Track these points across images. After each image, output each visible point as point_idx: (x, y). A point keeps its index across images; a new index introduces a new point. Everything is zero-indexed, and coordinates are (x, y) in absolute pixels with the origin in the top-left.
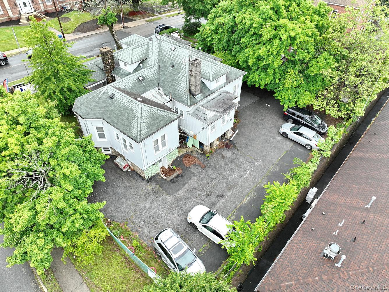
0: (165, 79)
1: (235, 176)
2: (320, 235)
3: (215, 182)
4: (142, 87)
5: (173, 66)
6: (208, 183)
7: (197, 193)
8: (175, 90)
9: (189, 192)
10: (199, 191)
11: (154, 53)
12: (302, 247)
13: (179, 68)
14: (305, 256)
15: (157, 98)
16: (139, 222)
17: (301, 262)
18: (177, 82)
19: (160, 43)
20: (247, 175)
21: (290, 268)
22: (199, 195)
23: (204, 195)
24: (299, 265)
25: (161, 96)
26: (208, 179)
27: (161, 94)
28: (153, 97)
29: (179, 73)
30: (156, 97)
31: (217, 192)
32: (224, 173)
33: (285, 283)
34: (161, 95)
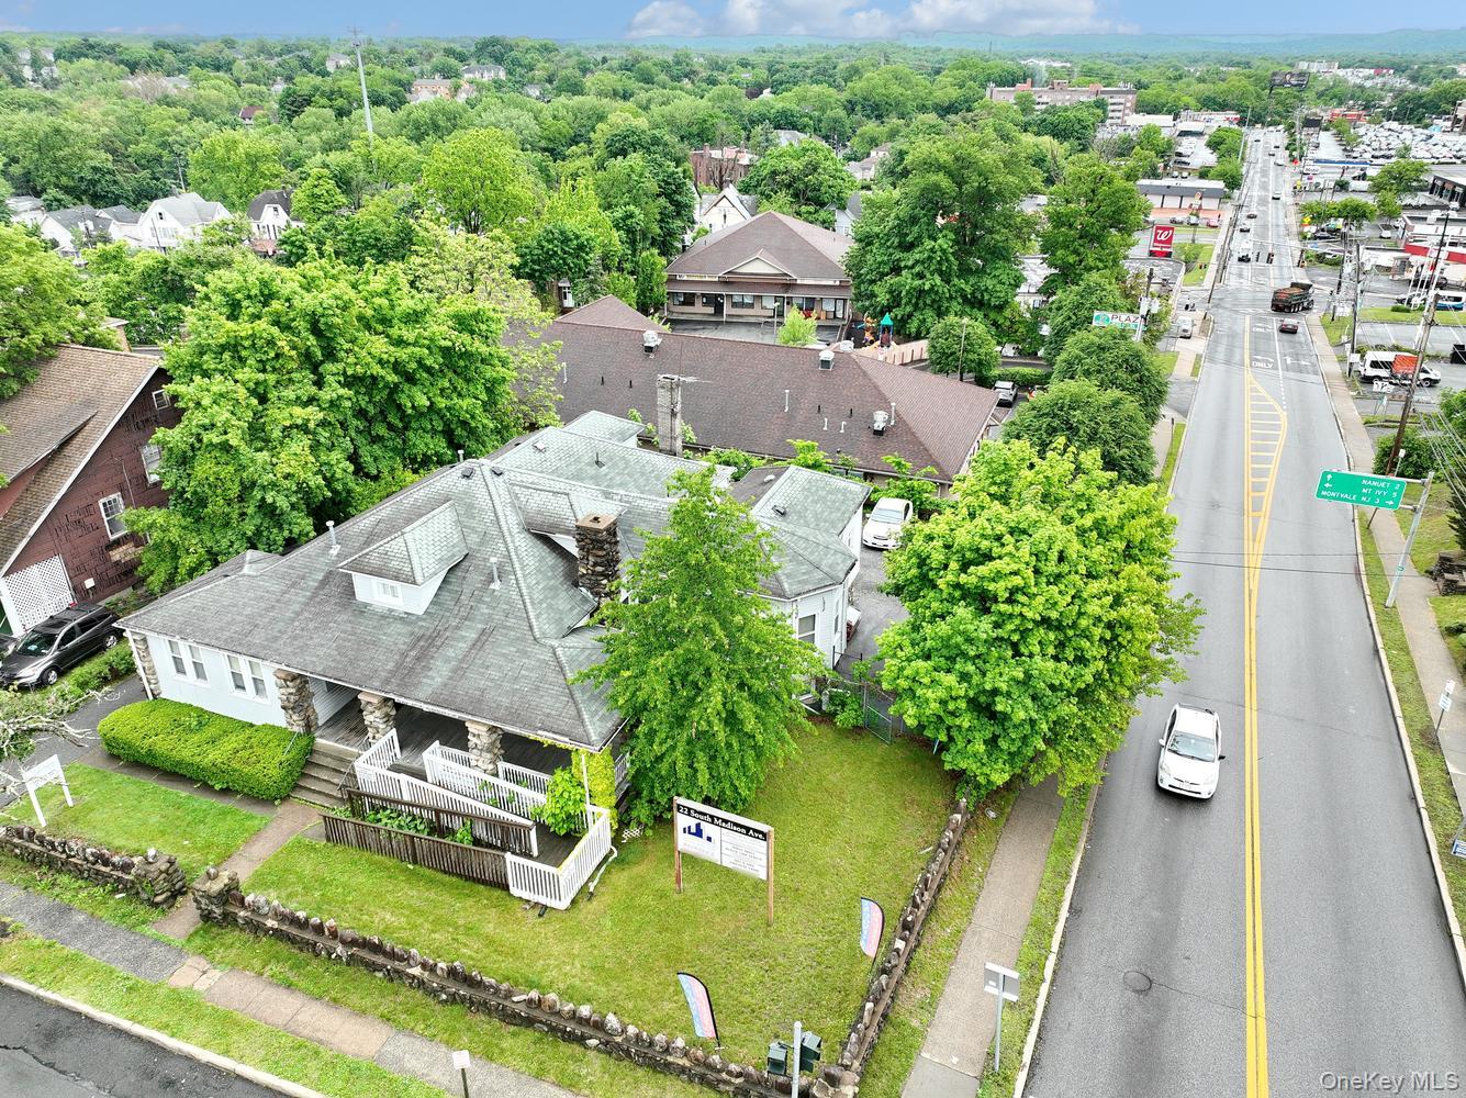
5: (599, 463)
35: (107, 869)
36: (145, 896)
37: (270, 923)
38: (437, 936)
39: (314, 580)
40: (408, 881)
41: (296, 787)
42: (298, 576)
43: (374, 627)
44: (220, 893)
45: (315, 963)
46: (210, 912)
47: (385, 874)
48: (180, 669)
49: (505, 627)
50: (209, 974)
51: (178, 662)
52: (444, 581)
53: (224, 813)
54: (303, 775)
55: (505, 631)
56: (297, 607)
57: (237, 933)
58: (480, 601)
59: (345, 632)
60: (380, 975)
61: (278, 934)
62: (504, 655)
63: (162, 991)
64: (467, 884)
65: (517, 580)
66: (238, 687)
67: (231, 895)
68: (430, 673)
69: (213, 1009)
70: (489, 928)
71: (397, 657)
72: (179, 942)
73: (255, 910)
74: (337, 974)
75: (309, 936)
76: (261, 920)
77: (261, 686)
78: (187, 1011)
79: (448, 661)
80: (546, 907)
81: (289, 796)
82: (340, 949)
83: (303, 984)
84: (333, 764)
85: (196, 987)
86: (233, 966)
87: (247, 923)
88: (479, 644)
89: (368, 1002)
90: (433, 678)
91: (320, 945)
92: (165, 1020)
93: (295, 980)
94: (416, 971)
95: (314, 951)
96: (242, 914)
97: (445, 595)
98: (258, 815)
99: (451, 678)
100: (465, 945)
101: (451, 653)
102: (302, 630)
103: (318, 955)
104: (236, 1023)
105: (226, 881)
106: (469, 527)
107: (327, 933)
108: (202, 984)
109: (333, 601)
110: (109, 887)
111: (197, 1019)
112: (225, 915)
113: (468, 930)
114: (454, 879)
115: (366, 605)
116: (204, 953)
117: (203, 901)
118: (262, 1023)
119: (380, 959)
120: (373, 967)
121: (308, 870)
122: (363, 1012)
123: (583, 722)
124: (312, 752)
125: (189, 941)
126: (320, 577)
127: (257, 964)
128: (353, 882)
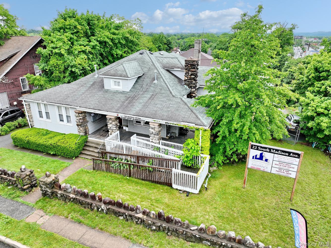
35: (6, 177)
36: (19, 186)
37: (72, 196)
38: (144, 203)
39: (89, 84)
40: (127, 183)
41: (81, 153)
42: (83, 83)
43: (112, 95)
44: (51, 183)
45: (91, 213)
46: (46, 191)
47: (118, 181)
48: (41, 116)
49: (161, 93)
50: (44, 217)
51: (40, 112)
52: (136, 81)
53: (54, 161)
54: (84, 149)
55: (161, 94)
56: (83, 91)
57: (57, 201)
58: (150, 86)
59: (101, 97)
60: (121, 218)
61: (75, 201)
62: (162, 101)
63: (22, 224)
64: (152, 184)
65: (163, 79)
66: (61, 120)
67: (55, 184)
68: (134, 107)
69: (45, 232)
70: (166, 200)
71: (121, 103)
72: (32, 204)
73: (66, 190)
74: (102, 217)
75: (89, 201)
76: (67, 194)
77: (69, 119)
78: (32, 233)
79: (140, 103)
80: (189, 193)
81: (78, 156)
82: (103, 206)
83: (86, 222)
84: (95, 146)
85: (37, 223)
86: (55, 214)
87: (62, 196)
88: (152, 98)
89: (117, 230)
90: (135, 108)
91: (94, 205)
92: (21, 237)
93: (82, 220)
94: (140, 215)
95: (91, 208)
96: (60, 192)
97: (137, 86)
98: (66, 163)
99: (142, 108)
100: (157, 207)
101: (141, 101)
102: (85, 97)
103: (92, 210)
104: (55, 239)
105: (54, 178)
106: (144, 67)
107: (97, 199)
108: (40, 221)
109: (96, 89)
110: (6, 184)
111: (37, 236)
112: (52, 193)
113: (157, 201)
114: (147, 182)
115: (108, 90)
116: (42, 209)
117: (43, 186)
118: (67, 239)
119: (122, 210)
120: (118, 214)
121: (86, 179)
122: (115, 235)
123: (199, 119)
124: (87, 142)
125: (36, 204)
126: (92, 83)
127: (66, 213)
128: (105, 183)
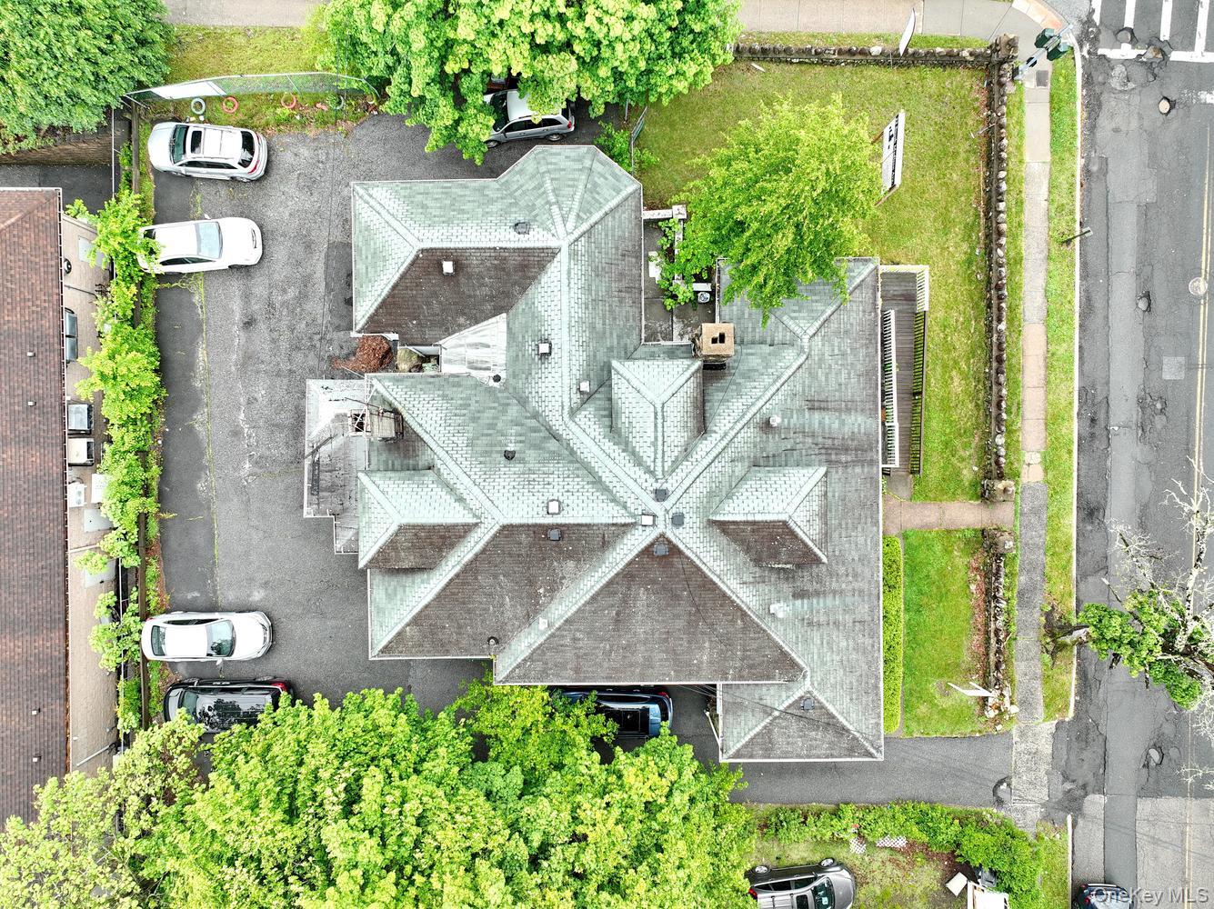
0: (504, 412)
1: (261, 393)
2: (11, 345)
3: (284, 345)
4: (523, 337)
5: (509, 456)
6: (292, 331)
7: (292, 293)
8: (444, 397)
9: (307, 281)
10: (294, 299)
11: (603, 456)
12: (30, 304)
13: (482, 459)
14: (13, 286)
15: (470, 345)
16: (327, 154)
17: (12, 272)
18: (459, 420)
19: (625, 507)
20: (242, 416)
21: (25, 251)
22: (285, 291)
23: (278, 299)
24: (13, 265)
25: (469, 363)
26: (300, 340)
27: (476, 368)
28: (483, 340)
29: (471, 444)
30: (476, 346)
31: (262, 326)
32: (286, 381)
33: (17, 220)
34: (473, 366)
49: (804, 391)
55: (807, 389)
58: (788, 429)
62: (826, 378)
68: (856, 430)
71: (850, 470)
79: (842, 423)
88: (822, 406)
99: (856, 410)
101: (835, 425)
